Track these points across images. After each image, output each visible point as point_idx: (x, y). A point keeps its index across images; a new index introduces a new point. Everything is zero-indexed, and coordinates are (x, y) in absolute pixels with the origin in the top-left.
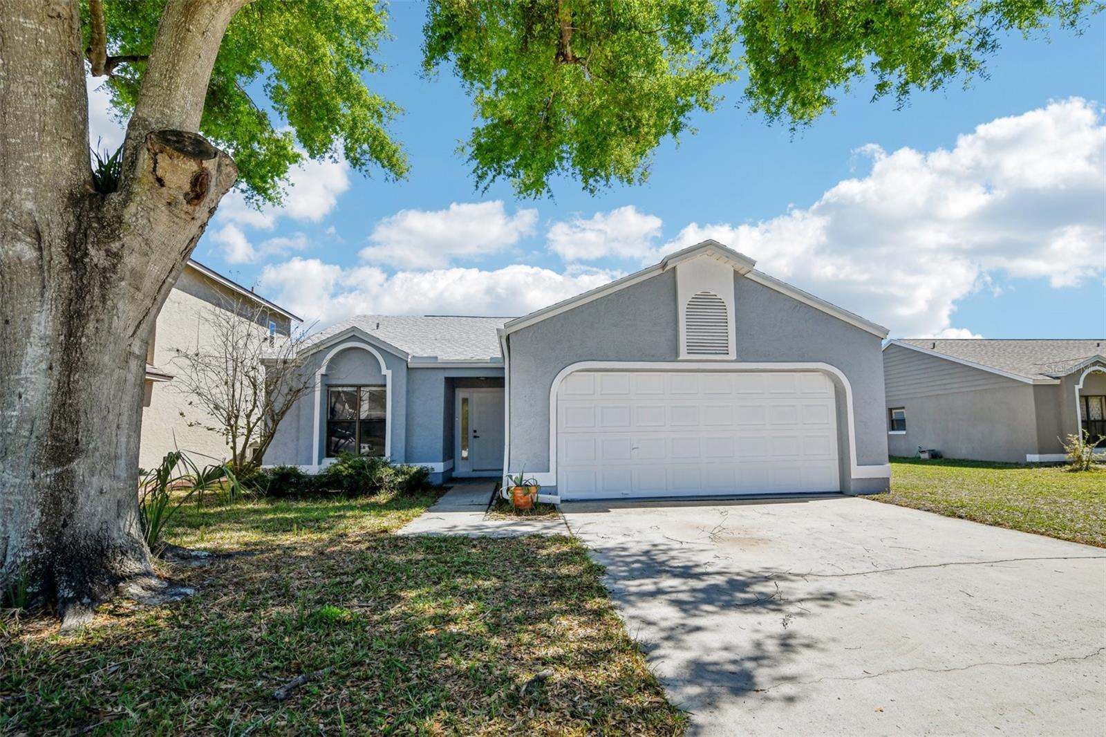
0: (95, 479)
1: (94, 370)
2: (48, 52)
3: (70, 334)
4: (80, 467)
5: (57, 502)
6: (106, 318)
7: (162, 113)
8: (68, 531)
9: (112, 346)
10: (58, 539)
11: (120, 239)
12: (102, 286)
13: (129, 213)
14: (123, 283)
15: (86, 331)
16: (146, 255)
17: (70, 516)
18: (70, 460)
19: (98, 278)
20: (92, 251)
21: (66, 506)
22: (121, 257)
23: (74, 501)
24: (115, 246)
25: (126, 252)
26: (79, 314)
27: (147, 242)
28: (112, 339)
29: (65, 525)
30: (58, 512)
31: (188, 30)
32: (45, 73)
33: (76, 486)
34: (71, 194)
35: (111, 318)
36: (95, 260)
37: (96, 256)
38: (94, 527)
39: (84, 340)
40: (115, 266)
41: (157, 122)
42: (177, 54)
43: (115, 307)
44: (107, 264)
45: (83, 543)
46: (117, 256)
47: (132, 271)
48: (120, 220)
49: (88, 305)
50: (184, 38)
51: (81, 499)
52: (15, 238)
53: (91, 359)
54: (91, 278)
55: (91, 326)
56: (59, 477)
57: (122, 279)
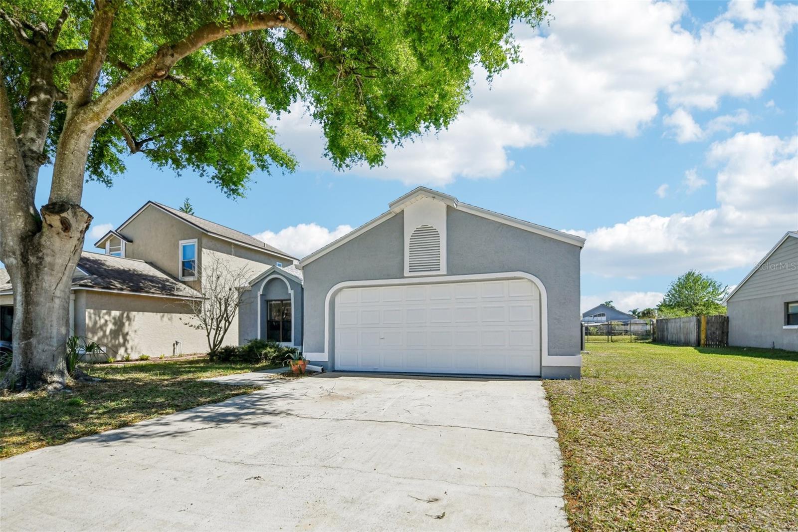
0: (40, 346)
1: (37, 304)
2: (8, 184)
3: (26, 291)
4: (33, 341)
5: (26, 354)
6: (40, 283)
7: (58, 194)
8: (30, 364)
9: (44, 295)
10: (28, 367)
11: (41, 251)
12: (37, 271)
13: (43, 241)
14: (46, 269)
15: (32, 289)
16: (54, 256)
17: (31, 359)
18: (30, 338)
19: (34, 268)
20: (31, 258)
21: (30, 356)
22: (43, 258)
23: (32, 353)
24: (40, 254)
25: (45, 257)
26: (29, 283)
27: (53, 251)
28: (43, 291)
29: (29, 362)
30: (27, 357)
31: (65, 154)
32: (8, 192)
33: (33, 348)
34: (22, 236)
35: (42, 283)
36: (32, 261)
37: (33, 259)
38: (41, 364)
39: (31, 293)
40: (41, 262)
41: (55, 198)
42: (61, 166)
43: (43, 279)
44: (37, 262)
45: (36, 369)
46: (41, 258)
47: (50, 263)
48: (39, 244)
49: (31, 279)
50: (63, 158)
51: (35, 353)
52: (10, 256)
53: (35, 300)
54: (32, 268)
55: (34, 287)
56: (26, 344)
57: (45, 267)
